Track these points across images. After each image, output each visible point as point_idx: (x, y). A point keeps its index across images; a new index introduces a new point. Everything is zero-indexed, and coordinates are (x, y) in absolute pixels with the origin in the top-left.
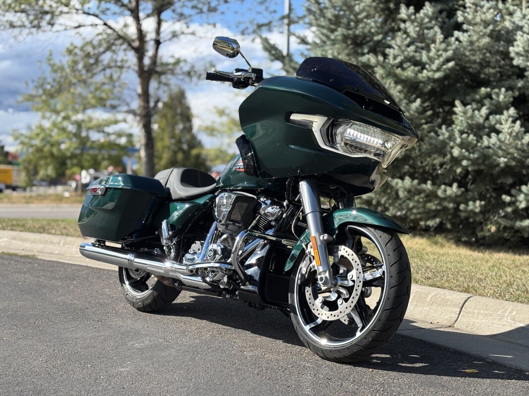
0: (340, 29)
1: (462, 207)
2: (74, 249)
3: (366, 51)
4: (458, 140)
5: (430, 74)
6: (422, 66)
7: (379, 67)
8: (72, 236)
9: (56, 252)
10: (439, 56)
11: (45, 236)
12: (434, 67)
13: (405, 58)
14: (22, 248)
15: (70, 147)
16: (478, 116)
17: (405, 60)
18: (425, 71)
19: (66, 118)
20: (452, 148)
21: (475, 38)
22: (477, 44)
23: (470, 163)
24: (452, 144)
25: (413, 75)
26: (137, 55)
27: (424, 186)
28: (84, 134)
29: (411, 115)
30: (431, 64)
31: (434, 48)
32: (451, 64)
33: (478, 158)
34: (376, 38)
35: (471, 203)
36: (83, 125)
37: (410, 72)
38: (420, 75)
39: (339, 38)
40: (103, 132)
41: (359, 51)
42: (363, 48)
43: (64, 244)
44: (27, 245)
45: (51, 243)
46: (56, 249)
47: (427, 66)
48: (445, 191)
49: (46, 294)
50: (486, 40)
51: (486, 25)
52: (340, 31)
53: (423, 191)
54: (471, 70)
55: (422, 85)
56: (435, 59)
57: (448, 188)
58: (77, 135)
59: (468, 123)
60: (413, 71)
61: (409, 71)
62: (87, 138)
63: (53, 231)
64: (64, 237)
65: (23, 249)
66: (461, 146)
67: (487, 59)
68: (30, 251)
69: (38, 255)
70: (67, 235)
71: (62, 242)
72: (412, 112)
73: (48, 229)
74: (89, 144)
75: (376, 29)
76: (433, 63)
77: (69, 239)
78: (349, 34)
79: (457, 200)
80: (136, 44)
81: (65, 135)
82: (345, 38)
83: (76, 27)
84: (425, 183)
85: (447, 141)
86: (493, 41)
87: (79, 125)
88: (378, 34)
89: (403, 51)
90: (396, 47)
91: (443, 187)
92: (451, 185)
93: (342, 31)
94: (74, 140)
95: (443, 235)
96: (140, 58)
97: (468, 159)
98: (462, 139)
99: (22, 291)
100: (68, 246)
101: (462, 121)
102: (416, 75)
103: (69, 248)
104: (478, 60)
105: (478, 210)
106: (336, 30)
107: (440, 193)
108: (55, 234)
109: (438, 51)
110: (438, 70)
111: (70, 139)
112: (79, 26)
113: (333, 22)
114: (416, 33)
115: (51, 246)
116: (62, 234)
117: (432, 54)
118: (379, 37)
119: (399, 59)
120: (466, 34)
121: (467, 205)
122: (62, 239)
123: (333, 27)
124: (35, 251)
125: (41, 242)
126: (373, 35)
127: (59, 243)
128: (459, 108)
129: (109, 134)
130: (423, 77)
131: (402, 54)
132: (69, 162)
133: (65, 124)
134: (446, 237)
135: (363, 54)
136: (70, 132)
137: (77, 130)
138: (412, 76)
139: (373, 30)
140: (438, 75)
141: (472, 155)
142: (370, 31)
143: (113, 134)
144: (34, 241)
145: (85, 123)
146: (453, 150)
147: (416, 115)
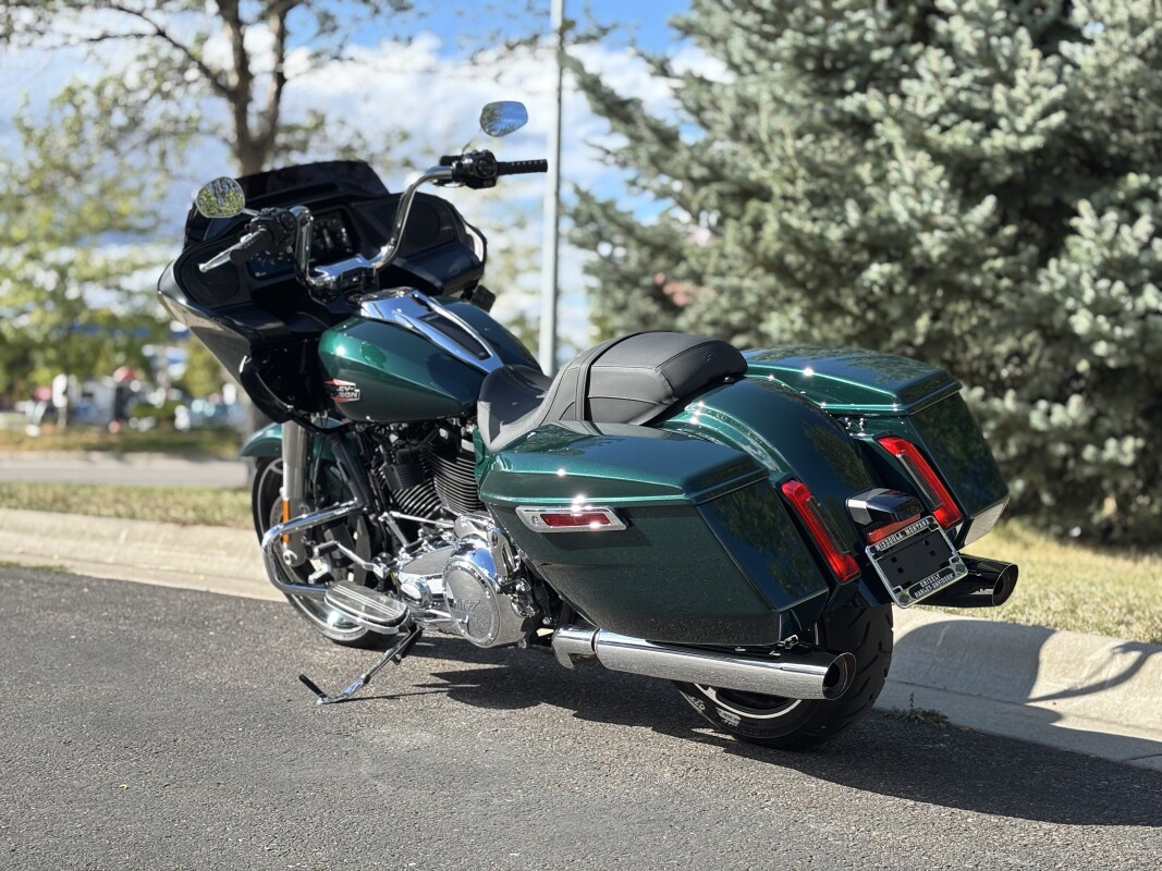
0: (788, 34)
1: (1089, 452)
2: (155, 552)
3: (850, 84)
4: (1089, 295)
5: (1011, 140)
6: (990, 121)
7: (889, 121)
8: (144, 519)
9: (110, 560)
10: (1034, 98)
11: (75, 521)
12: (1021, 125)
13: (948, 102)
14: (19, 550)
15: (42, 322)
16: (1129, 239)
17: (947, 108)
18: (996, 133)
19: (33, 257)
20: (1072, 312)
21: (1107, 60)
22: (1112, 74)
23: (1113, 348)
24: (1070, 303)
25: (969, 142)
26: (233, 105)
27: (996, 403)
28: (72, 293)
29: (968, 235)
30: (1012, 116)
31: (1025, 77)
32: (1057, 118)
33: (1131, 339)
34: (877, 55)
35: (1111, 444)
36: (72, 272)
37: (960, 136)
38: (986, 144)
39: (786, 54)
40: (118, 288)
41: (834, 86)
42: (842, 81)
43: (127, 539)
44: (33, 542)
45: (95, 537)
46: (108, 550)
47: (1003, 123)
48: (1049, 413)
49: (157, 663)
50: (1133, 64)
51: (1137, 29)
52: (788, 40)
53: (995, 415)
54: (1087, 135)
55: (986, 166)
56: (1026, 105)
57: (1058, 410)
58: (57, 296)
59: (1102, 255)
60: (969, 133)
61: (958, 132)
62: (80, 301)
63: (93, 509)
64: (126, 522)
65: (22, 553)
66: (1096, 308)
67: (1127, 111)
68: (41, 555)
69: (72, 567)
70: (133, 516)
71: (123, 535)
72: (971, 229)
73: (79, 505)
74: (83, 318)
75: (879, 36)
76: (1020, 114)
77: (141, 527)
78: (809, 45)
79: (1075, 438)
80: (233, 80)
81: (30, 295)
82: (800, 55)
83: (92, 40)
84: (1002, 397)
85: (1058, 297)
86: (1147, 68)
87: (63, 273)
88: (881, 44)
89: (943, 87)
90: (928, 77)
91: (1043, 405)
92: (1064, 401)
93: (795, 38)
94: (50, 305)
95: (1027, 520)
96: (241, 115)
97: (1109, 339)
98: (1097, 291)
99: (90, 656)
100: (139, 544)
101: (1089, 252)
102: (977, 142)
103: (141, 548)
104: (1108, 113)
105: (1128, 459)
106: (778, 35)
107: (1036, 420)
108: (99, 515)
109: (1033, 85)
110: (1030, 131)
111: (40, 303)
112: (104, 37)
113: (770, 17)
114: (976, 44)
115: (96, 545)
116: (118, 516)
117: (1019, 92)
118: (886, 52)
119: (934, 107)
120: (1090, 50)
121: (1101, 447)
122: (124, 528)
123: (768, 28)
124: (56, 557)
125: (66, 533)
126: (869, 47)
127: (115, 537)
128: (1085, 218)
129: (130, 294)
130: (993, 147)
131: (939, 94)
132: (37, 357)
133: (31, 269)
134: (1034, 524)
135: (843, 93)
136: (42, 289)
137: (58, 284)
138: (965, 145)
139: (870, 37)
140: (1029, 143)
141: (1118, 331)
142: (861, 40)
143: (141, 293)
144: (50, 533)
145: (76, 266)
146: (1074, 319)
147: (981, 235)
